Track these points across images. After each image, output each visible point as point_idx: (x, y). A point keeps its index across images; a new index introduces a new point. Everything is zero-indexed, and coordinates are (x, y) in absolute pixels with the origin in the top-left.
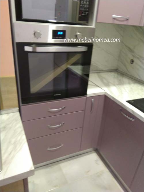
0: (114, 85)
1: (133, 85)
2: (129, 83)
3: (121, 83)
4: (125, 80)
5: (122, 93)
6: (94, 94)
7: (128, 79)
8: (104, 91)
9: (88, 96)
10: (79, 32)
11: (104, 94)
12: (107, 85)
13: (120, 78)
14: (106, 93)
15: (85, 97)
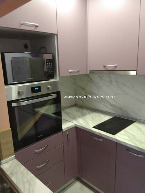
0: (79, 117)
1: (92, 114)
2: (89, 113)
3: (83, 115)
4: (85, 111)
5: (87, 122)
6: (68, 128)
7: (87, 110)
8: (74, 124)
9: (63, 131)
10: (49, 86)
11: (74, 126)
12: (74, 118)
13: (81, 110)
14: (75, 124)
15: (62, 132)
